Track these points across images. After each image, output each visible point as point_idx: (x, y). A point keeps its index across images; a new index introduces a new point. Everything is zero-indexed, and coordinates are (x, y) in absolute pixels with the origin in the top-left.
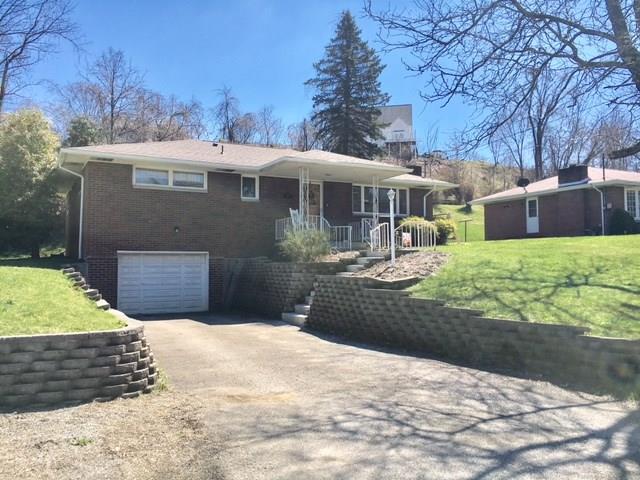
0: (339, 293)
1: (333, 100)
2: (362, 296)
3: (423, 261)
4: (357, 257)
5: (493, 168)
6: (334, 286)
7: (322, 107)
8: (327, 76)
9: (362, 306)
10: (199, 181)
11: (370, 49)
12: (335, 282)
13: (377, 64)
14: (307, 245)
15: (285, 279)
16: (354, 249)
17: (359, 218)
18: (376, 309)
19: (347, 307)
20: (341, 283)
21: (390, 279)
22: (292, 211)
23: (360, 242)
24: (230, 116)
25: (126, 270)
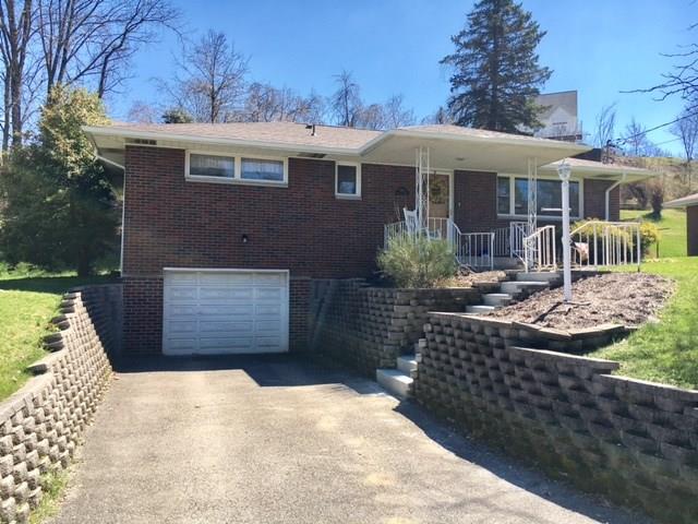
0: (464, 348)
1: (476, 81)
2: (505, 359)
3: (626, 291)
4: (501, 281)
5: (685, 165)
6: (456, 333)
7: (462, 90)
8: (468, 51)
9: (508, 381)
10: (277, 171)
11: (525, 13)
12: (459, 327)
13: (534, 31)
14: (421, 261)
15: (385, 314)
16: (497, 268)
17: (506, 223)
18: (537, 393)
19: (478, 377)
20: (469, 330)
21: (564, 328)
22: (407, 213)
23: (506, 256)
24: (350, 106)
25: (176, 294)
